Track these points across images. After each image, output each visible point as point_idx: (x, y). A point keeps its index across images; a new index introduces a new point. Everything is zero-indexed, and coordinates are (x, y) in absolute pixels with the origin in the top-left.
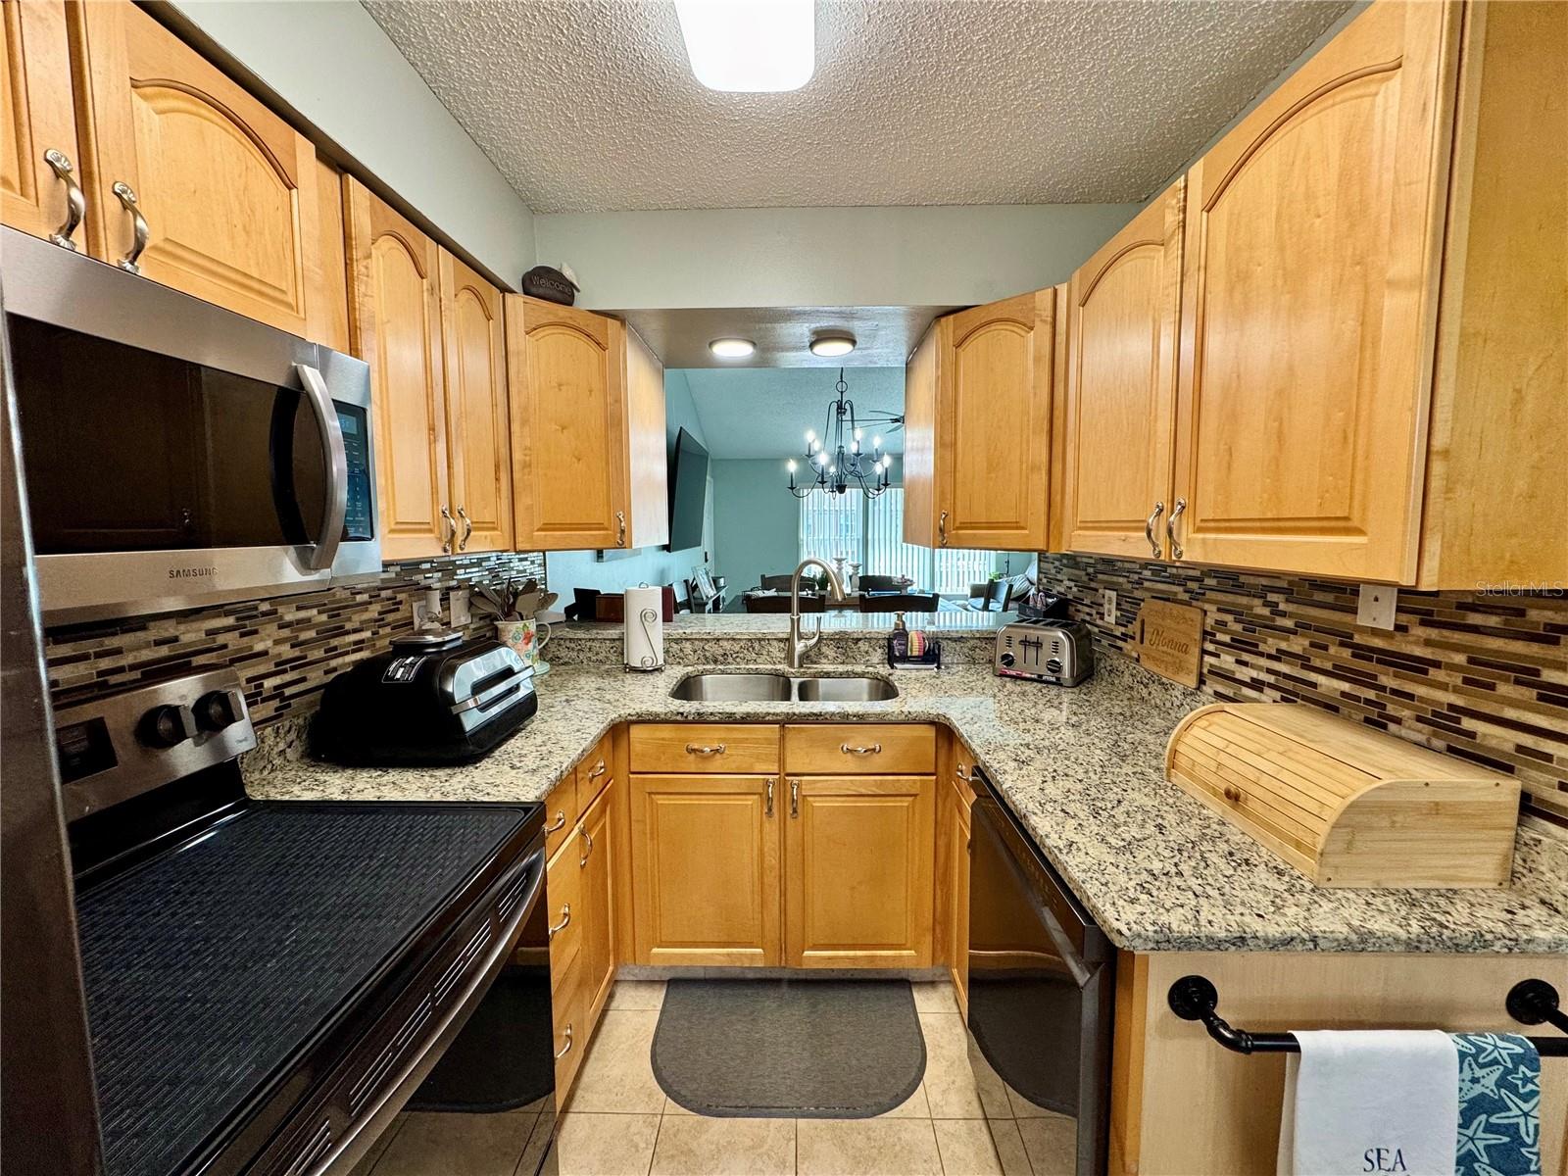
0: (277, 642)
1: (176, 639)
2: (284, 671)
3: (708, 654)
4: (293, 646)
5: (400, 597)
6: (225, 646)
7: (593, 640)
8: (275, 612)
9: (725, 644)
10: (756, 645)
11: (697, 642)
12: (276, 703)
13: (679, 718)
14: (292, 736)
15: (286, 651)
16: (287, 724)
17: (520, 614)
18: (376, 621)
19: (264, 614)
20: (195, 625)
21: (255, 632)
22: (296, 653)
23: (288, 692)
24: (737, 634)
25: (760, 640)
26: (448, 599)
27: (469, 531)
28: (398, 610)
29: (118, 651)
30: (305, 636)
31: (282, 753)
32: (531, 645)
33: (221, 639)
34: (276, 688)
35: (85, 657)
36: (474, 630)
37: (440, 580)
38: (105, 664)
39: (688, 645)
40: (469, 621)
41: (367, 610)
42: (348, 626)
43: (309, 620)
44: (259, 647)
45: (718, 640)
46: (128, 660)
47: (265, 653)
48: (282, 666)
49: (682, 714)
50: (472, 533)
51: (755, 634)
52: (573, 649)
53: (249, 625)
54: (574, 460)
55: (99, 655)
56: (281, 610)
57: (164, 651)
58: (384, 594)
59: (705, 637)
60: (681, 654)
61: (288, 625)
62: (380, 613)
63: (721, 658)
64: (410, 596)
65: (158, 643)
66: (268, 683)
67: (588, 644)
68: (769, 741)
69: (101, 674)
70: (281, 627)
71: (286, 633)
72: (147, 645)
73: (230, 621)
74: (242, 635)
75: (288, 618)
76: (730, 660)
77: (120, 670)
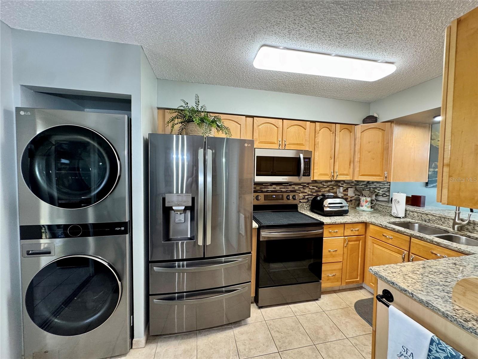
0: (308, 191)
1: (294, 188)
2: (309, 196)
3: (423, 218)
4: (311, 192)
5: (334, 187)
6: (300, 190)
7: (387, 206)
8: (308, 186)
9: (430, 216)
10: (443, 219)
11: (419, 214)
12: (307, 200)
13: (380, 226)
14: (308, 206)
15: (310, 193)
16: (308, 204)
17: (365, 196)
18: (328, 191)
19: (307, 187)
20: (297, 187)
21: (305, 189)
22: (311, 193)
23: (309, 199)
24: (434, 214)
25: (444, 218)
26: (348, 190)
27: (337, 176)
28: (333, 190)
29: (288, 188)
30: (313, 191)
31: (306, 207)
32: (367, 204)
33: (300, 189)
34: (307, 198)
35: (285, 188)
36: (356, 198)
37: (346, 185)
38: (287, 189)
39: (416, 214)
40: (354, 195)
41: (326, 189)
42: (321, 191)
43: (314, 189)
44: (305, 191)
45: (427, 214)
46: (289, 189)
47: (306, 192)
48: (309, 195)
49: (381, 225)
50: (338, 176)
51: (441, 215)
52: (382, 208)
53: (304, 188)
54: (372, 159)
55: (286, 188)
56: (310, 186)
57: (293, 189)
58: (330, 186)
59: (421, 212)
60: (413, 216)
61: (311, 189)
62: (329, 190)
63: (427, 220)
64: (337, 188)
65: (293, 188)
66: (306, 197)
67: (386, 207)
68: (406, 241)
69: (286, 190)
70: (309, 189)
71: (310, 190)
72: (291, 188)
73: (302, 187)
74: (303, 189)
75: (311, 188)
76: (431, 222)
77: (288, 190)
